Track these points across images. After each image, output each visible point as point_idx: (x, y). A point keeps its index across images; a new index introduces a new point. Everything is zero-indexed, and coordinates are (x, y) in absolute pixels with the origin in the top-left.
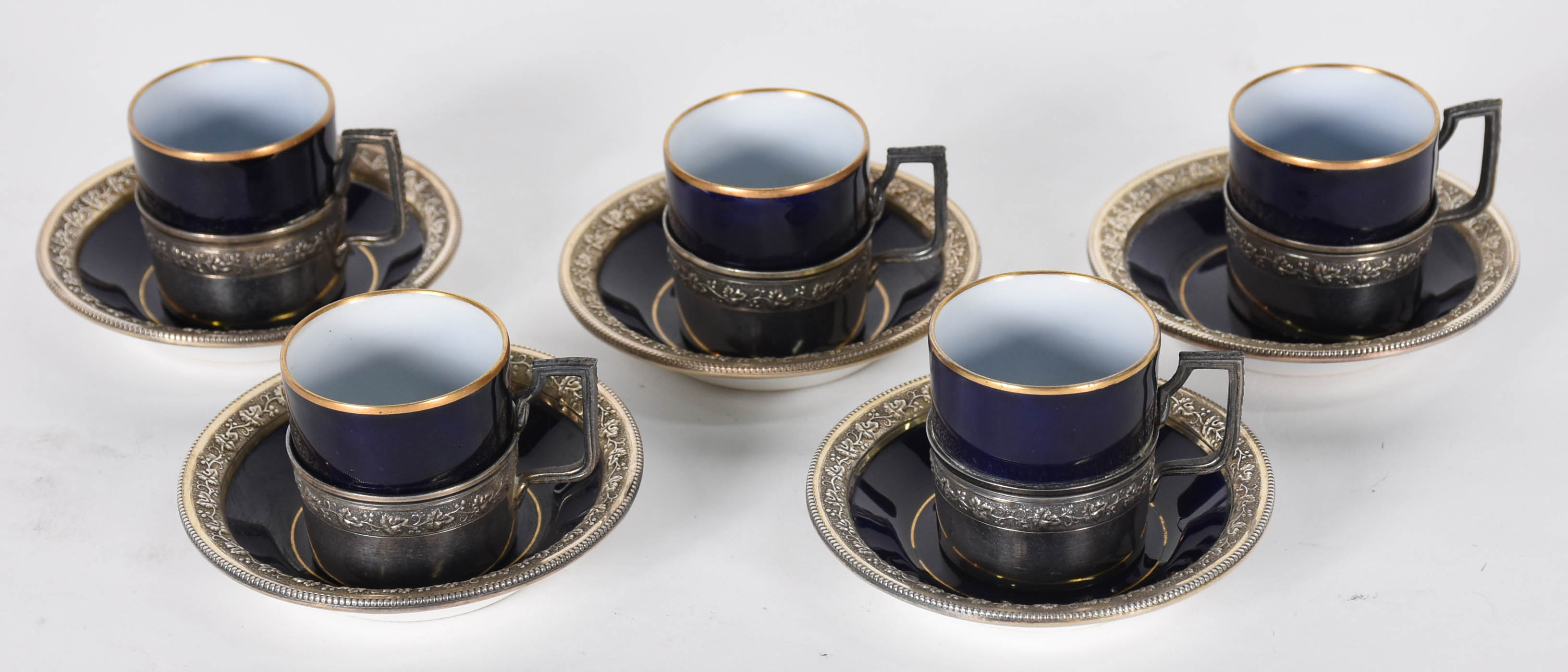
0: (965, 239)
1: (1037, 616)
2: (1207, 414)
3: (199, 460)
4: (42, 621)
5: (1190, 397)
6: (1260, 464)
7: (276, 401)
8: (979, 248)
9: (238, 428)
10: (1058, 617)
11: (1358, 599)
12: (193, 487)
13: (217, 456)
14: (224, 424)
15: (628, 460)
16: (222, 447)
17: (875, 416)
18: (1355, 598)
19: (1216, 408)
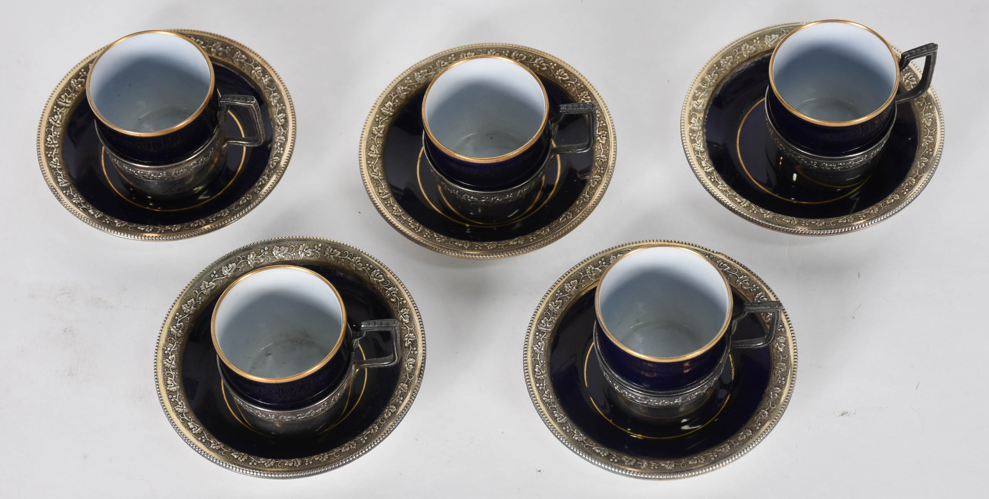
0: (606, 127)
1: (663, 477)
2: (757, 290)
3: (164, 350)
4: (85, 457)
5: (747, 275)
6: (789, 338)
7: (202, 293)
8: (615, 137)
9: (183, 319)
10: (675, 477)
11: (845, 415)
12: (163, 375)
13: (174, 344)
14: (174, 317)
15: (417, 344)
16: (176, 336)
17: (560, 296)
18: (843, 415)
19: (762, 285)
